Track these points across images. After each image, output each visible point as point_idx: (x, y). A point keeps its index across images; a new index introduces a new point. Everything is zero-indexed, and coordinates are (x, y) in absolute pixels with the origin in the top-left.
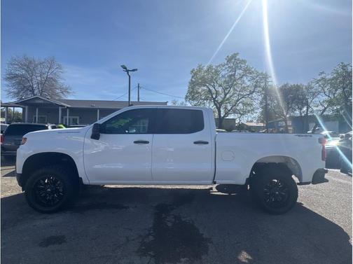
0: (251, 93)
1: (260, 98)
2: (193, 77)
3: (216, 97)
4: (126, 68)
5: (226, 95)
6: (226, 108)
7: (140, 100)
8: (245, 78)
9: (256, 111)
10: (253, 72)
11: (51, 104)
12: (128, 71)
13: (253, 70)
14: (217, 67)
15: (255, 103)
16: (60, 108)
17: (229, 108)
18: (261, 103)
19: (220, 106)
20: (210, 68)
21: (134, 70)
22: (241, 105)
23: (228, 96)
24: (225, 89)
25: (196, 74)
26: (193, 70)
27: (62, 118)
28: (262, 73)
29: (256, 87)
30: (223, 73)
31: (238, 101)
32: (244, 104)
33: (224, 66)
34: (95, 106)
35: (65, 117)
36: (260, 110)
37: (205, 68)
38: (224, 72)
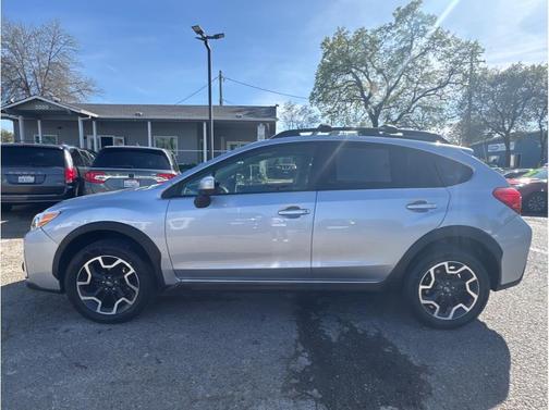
0: (442, 85)
1: (460, 95)
2: (325, 54)
3: (370, 95)
4: (200, 32)
5: (389, 91)
6: (388, 117)
7: (224, 104)
8: (430, 56)
9: (449, 122)
10: (448, 41)
11: (64, 112)
12: (205, 39)
13: (449, 37)
14: (374, 32)
15: (446, 107)
16: (80, 119)
17: (395, 117)
18: (461, 106)
19: (378, 113)
20: (361, 33)
21: (217, 37)
22: (418, 110)
23: (392, 93)
24: (387, 79)
25: (331, 48)
26: (327, 40)
27: (85, 138)
28: (467, 43)
29: (452, 72)
30: (388, 44)
31: (413, 102)
32: (426, 109)
33: (388, 29)
34: (143, 115)
35: (89, 137)
36: (457, 121)
37: (350, 36)
38: (391, 43)
